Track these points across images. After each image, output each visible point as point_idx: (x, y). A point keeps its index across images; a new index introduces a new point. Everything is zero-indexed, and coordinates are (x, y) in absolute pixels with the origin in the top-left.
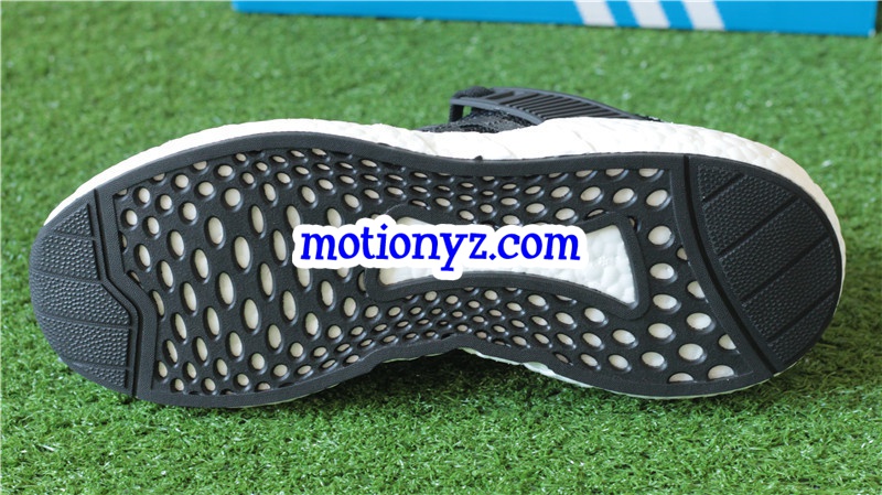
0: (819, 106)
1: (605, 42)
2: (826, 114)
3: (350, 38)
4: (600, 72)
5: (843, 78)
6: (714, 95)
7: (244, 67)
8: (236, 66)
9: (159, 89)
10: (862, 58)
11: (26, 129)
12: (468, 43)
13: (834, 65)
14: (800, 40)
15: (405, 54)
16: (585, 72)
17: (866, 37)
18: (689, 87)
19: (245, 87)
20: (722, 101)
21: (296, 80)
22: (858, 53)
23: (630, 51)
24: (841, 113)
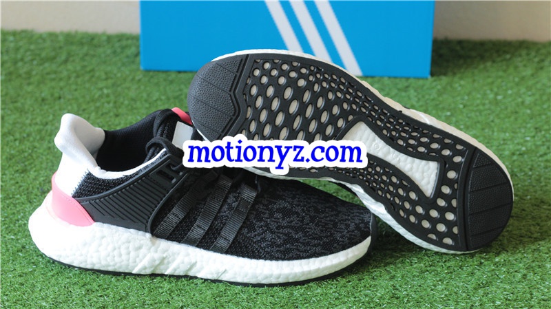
5: (416, 96)
7: (148, 95)
8: (145, 95)
9: (111, 105)
10: (425, 88)
13: (412, 91)
14: (397, 81)
17: (427, 78)
19: (150, 104)
21: (172, 100)
22: (423, 86)
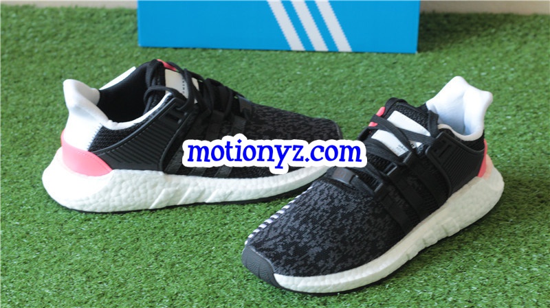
0: (391, 86)
1: (301, 59)
2: (394, 90)
3: (190, 60)
4: (298, 73)
6: (347, 82)
10: (412, 64)
11: (55, 103)
12: (242, 61)
13: (399, 67)
14: (385, 56)
15: (215, 66)
16: (293, 72)
17: (414, 54)
18: (336, 79)
20: (350, 85)
22: (410, 62)
23: (312, 63)
24: (400, 89)
